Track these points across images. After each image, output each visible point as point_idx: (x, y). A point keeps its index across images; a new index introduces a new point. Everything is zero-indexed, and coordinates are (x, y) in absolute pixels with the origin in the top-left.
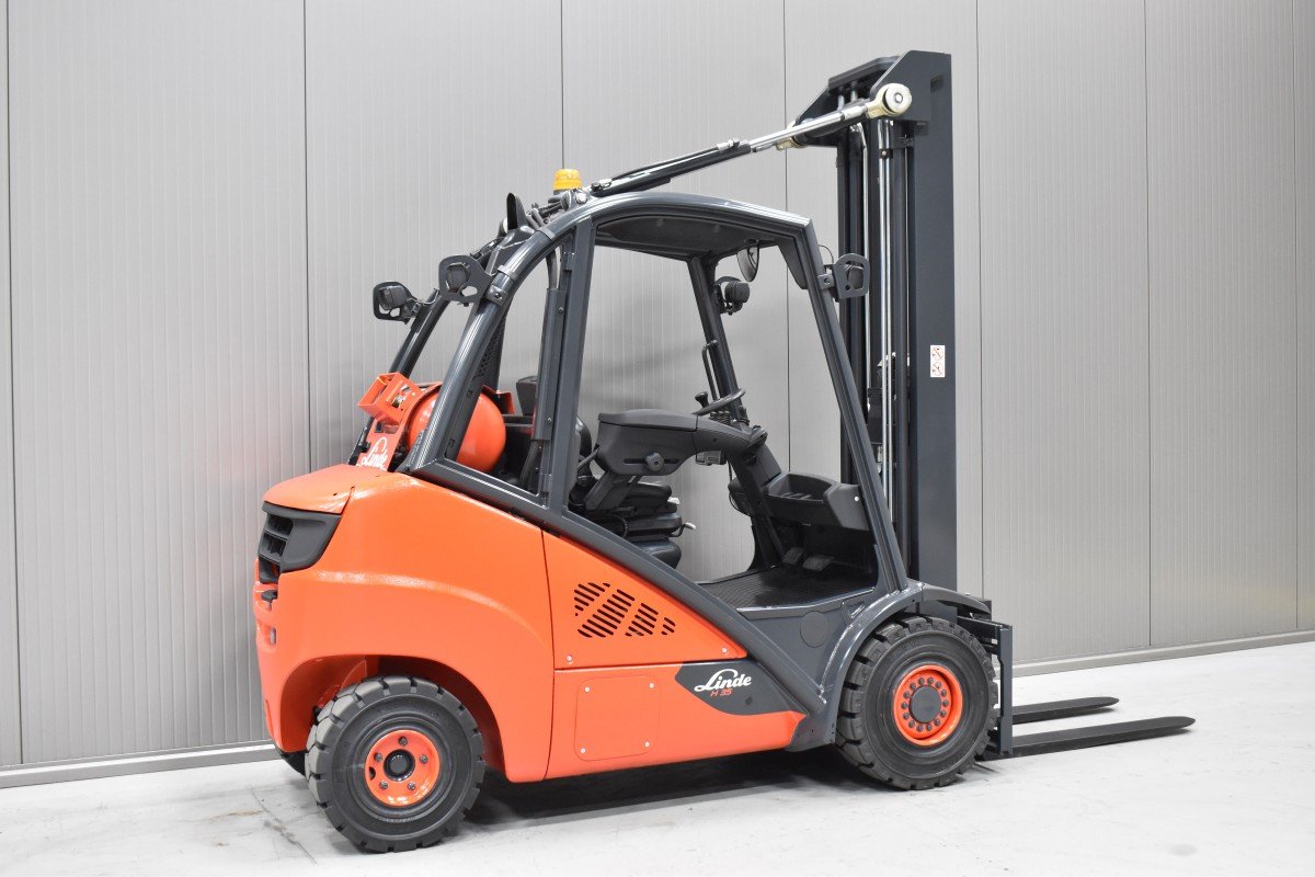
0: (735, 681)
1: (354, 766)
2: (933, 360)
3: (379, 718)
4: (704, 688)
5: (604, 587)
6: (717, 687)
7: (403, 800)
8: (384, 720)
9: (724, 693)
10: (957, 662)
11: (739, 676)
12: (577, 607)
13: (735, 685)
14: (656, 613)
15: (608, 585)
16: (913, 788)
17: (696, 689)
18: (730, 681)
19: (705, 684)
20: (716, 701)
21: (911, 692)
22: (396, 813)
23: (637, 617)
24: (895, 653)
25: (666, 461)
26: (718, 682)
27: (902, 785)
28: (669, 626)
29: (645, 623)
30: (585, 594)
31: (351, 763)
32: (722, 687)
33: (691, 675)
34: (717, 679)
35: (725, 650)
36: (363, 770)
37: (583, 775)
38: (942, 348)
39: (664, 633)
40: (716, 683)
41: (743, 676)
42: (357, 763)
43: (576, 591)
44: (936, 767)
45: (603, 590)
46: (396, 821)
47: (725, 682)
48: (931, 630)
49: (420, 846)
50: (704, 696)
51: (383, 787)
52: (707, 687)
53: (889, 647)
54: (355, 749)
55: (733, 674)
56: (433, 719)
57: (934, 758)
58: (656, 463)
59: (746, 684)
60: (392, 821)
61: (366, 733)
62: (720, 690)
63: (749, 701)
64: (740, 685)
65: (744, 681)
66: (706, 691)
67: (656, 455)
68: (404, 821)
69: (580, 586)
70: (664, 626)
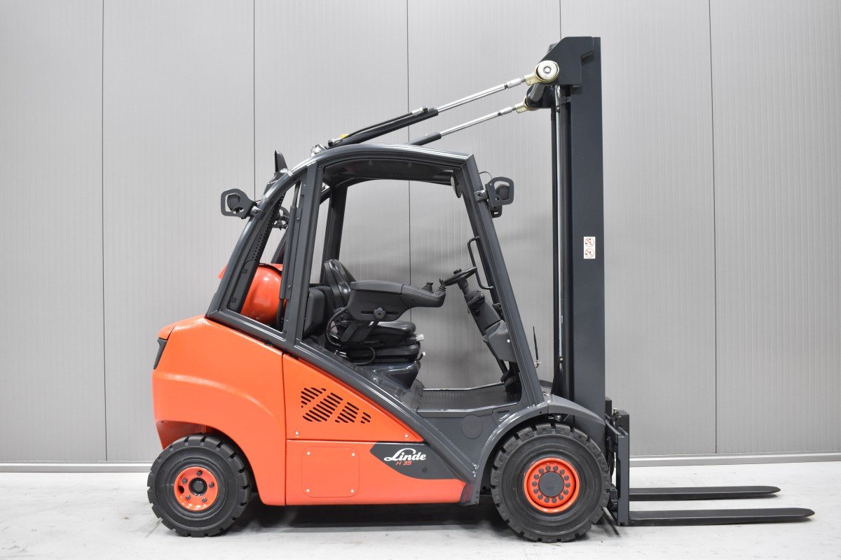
0: (414, 456)
1: (168, 485)
2: (585, 247)
3: (182, 459)
4: (391, 459)
5: (322, 391)
6: (400, 459)
7: (198, 508)
8: (185, 460)
9: (406, 463)
10: (576, 458)
11: (417, 453)
12: (302, 402)
13: (413, 459)
14: (358, 409)
15: (325, 390)
16: (540, 540)
17: (385, 459)
18: (410, 456)
19: (392, 456)
20: (400, 468)
21: (540, 475)
22: (193, 514)
23: (343, 410)
24: (525, 448)
25: (387, 313)
26: (401, 457)
27: (531, 538)
28: (366, 418)
29: (349, 415)
30: (307, 395)
31: (166, 483)
32: (404, 459)
33: (382, 450)
34: (401, 454)
35: (406, 436)
36: (173, 487)
37: (312, 506)
38: (593, 239)
39: (362, 422)
40: (399, 456)
41: (420, 453)
42: (170, 483)
43: (302, 392)
44: (558, 528)
45: (321, 393)
46: (192, 519)
47: (406, 456)
48: (554, 433)
49: (206, 535)
50: (391, 464)
51: (188, 499)
52: (394, 459)
53: (520, 443)
54: (168, 475)
55: (412, 452)
56: (213, 462)
57: (555, 522)
58: (380, 314)
59: (422, 458)
60: (190, 519)
61: (174, 467)
62: (403, 461)
63: (425, 470)
64: (417, 459)
65: (421, 457)
66: (392, 461)
67: (380, 309)
68: (197, 519)
69: (305, 389)
70: (363, 418)
